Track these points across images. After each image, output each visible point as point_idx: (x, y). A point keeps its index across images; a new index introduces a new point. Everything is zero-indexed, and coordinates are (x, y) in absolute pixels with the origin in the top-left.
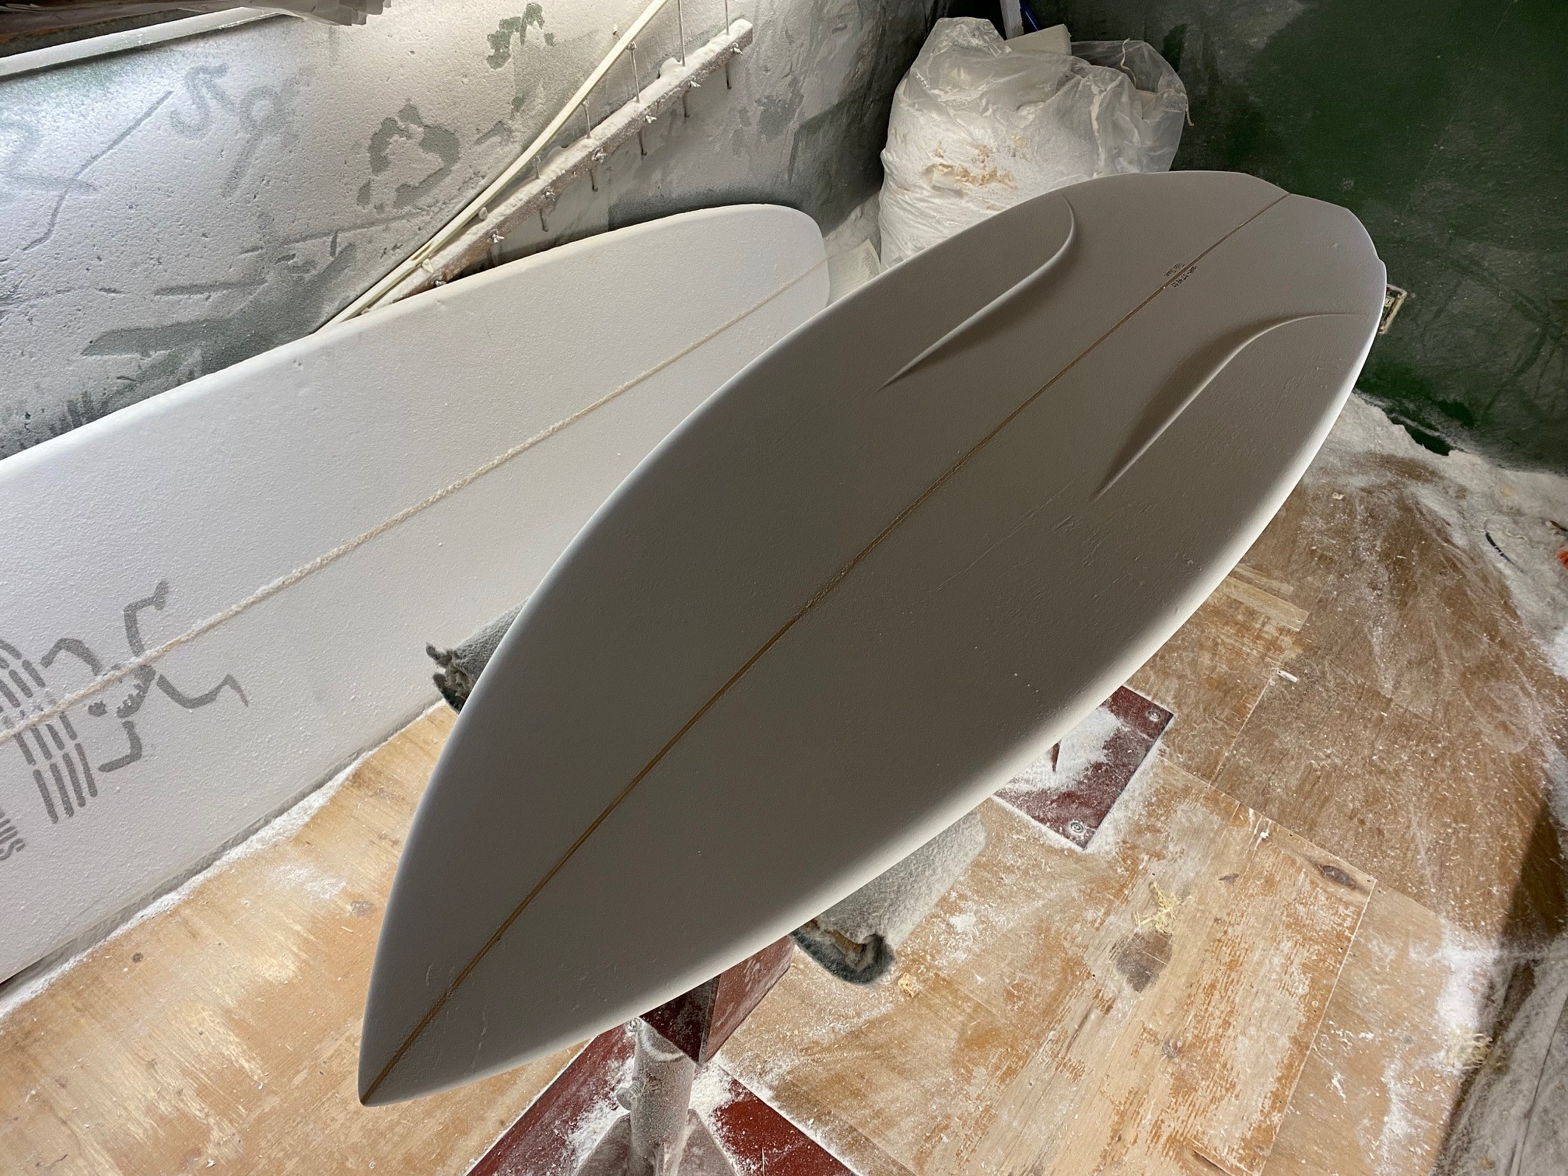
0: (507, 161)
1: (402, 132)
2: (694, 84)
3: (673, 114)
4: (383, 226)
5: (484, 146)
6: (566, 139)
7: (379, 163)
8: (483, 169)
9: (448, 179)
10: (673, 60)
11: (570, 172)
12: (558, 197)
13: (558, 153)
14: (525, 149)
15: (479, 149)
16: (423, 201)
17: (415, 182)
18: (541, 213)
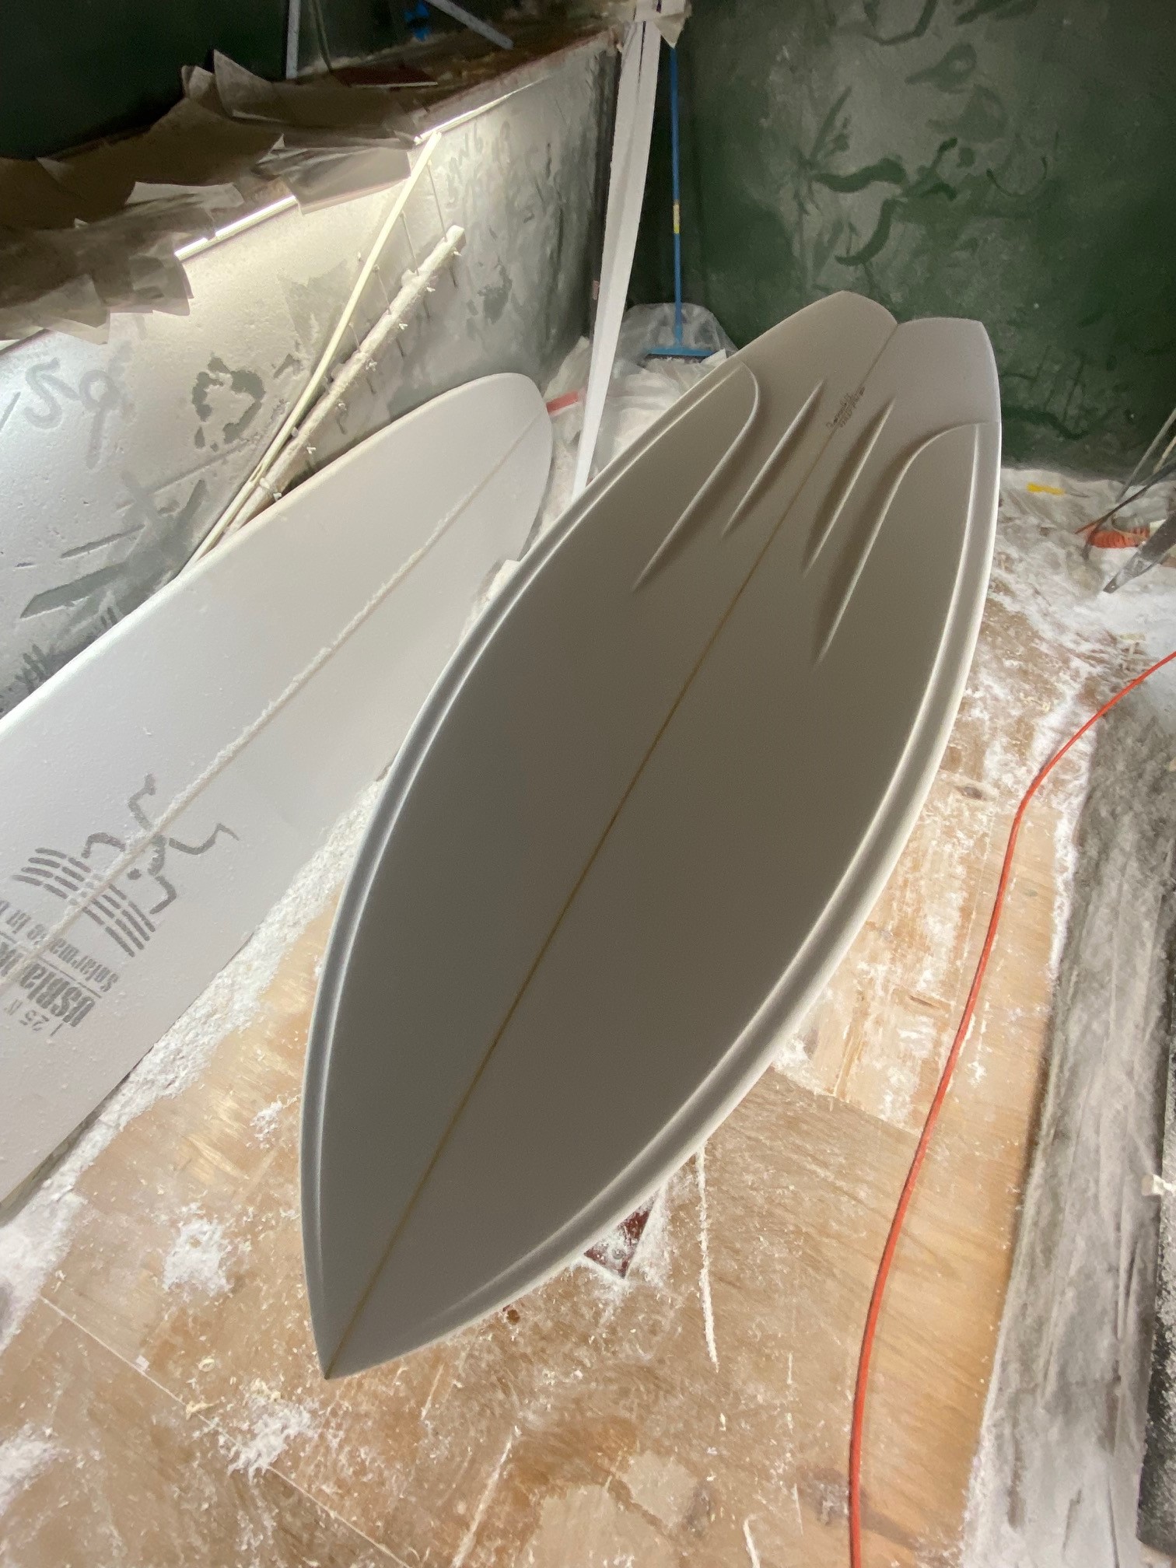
0: (301, 385)
1: (215, 382)
2: (430, 290)
3: (418, 317)
4: (220, 461)
5: (281, 377)
6: (345, 356)
7: (204, 411)
8: (286, 396)
9: (261, 411)
10: (409, 272)
11: (352, 384)
12: (347, 406)
13: (339, 371)
14: (313, 371)
15: (278, 381)
16: (246, 433)
17: (235, 420)
18: (338, 421)
